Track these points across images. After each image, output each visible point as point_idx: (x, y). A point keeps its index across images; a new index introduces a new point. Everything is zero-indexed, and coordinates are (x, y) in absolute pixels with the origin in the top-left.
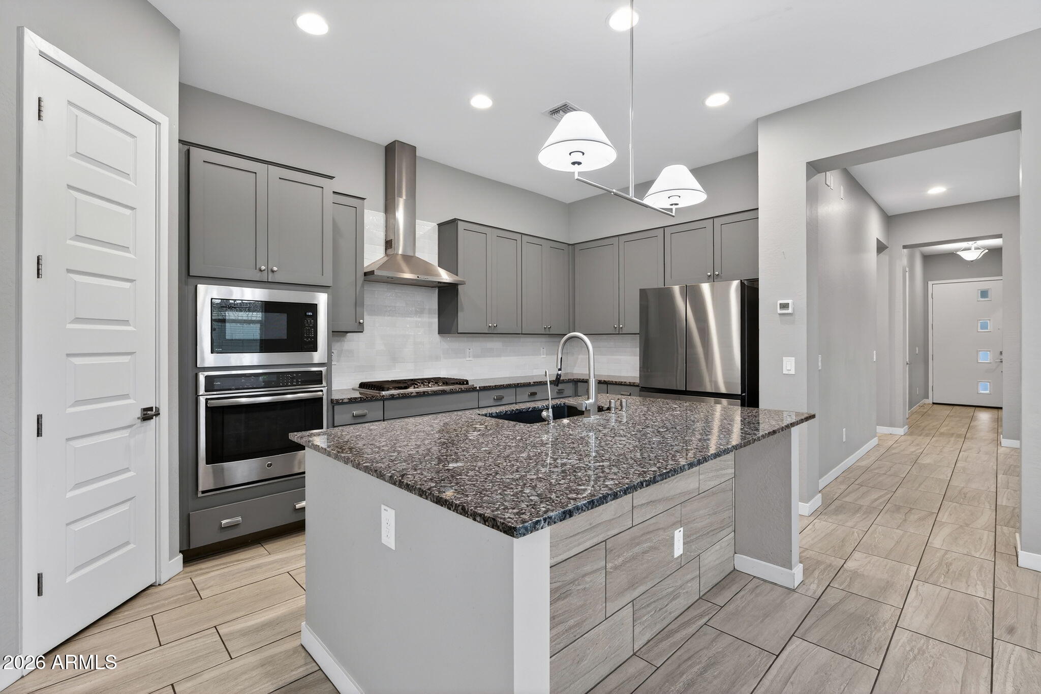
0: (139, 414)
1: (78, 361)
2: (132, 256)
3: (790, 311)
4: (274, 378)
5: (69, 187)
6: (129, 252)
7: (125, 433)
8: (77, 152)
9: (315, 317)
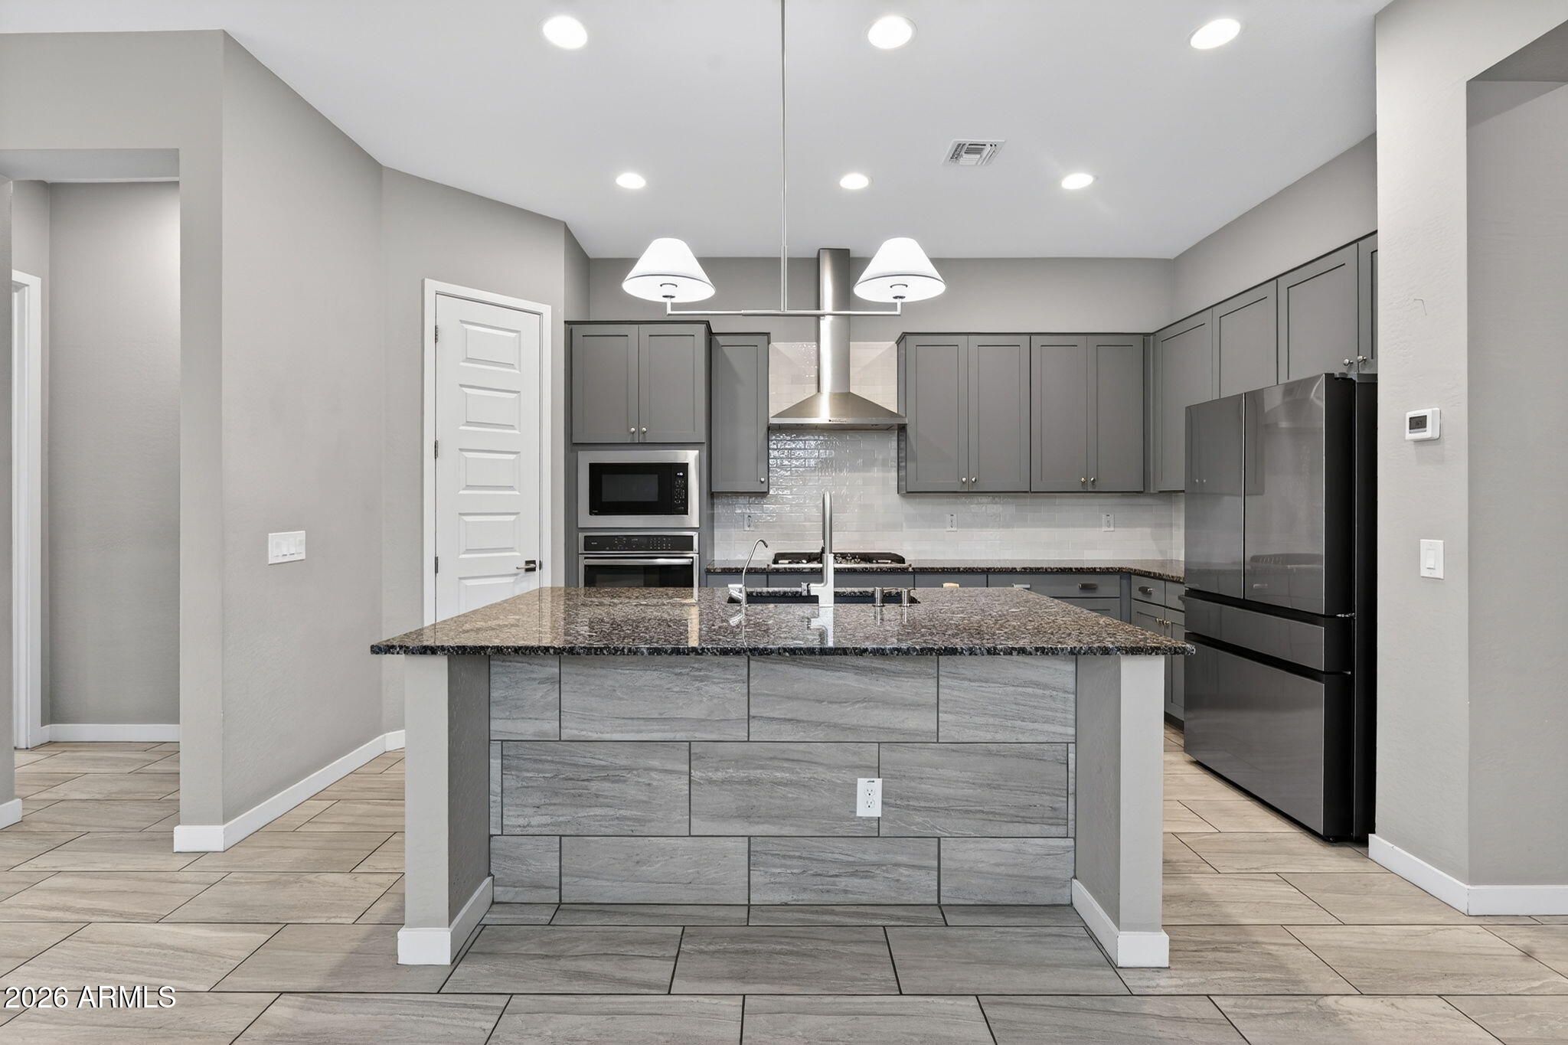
0: (523, 565)
1: (467, 519)
2: (517, 432)
3: (1429, 433)
4: (645, 541)
5: (461, 385)
6: (515, 429)
7: (511, 580)
8: (467, 358)
9: (685, 477)
